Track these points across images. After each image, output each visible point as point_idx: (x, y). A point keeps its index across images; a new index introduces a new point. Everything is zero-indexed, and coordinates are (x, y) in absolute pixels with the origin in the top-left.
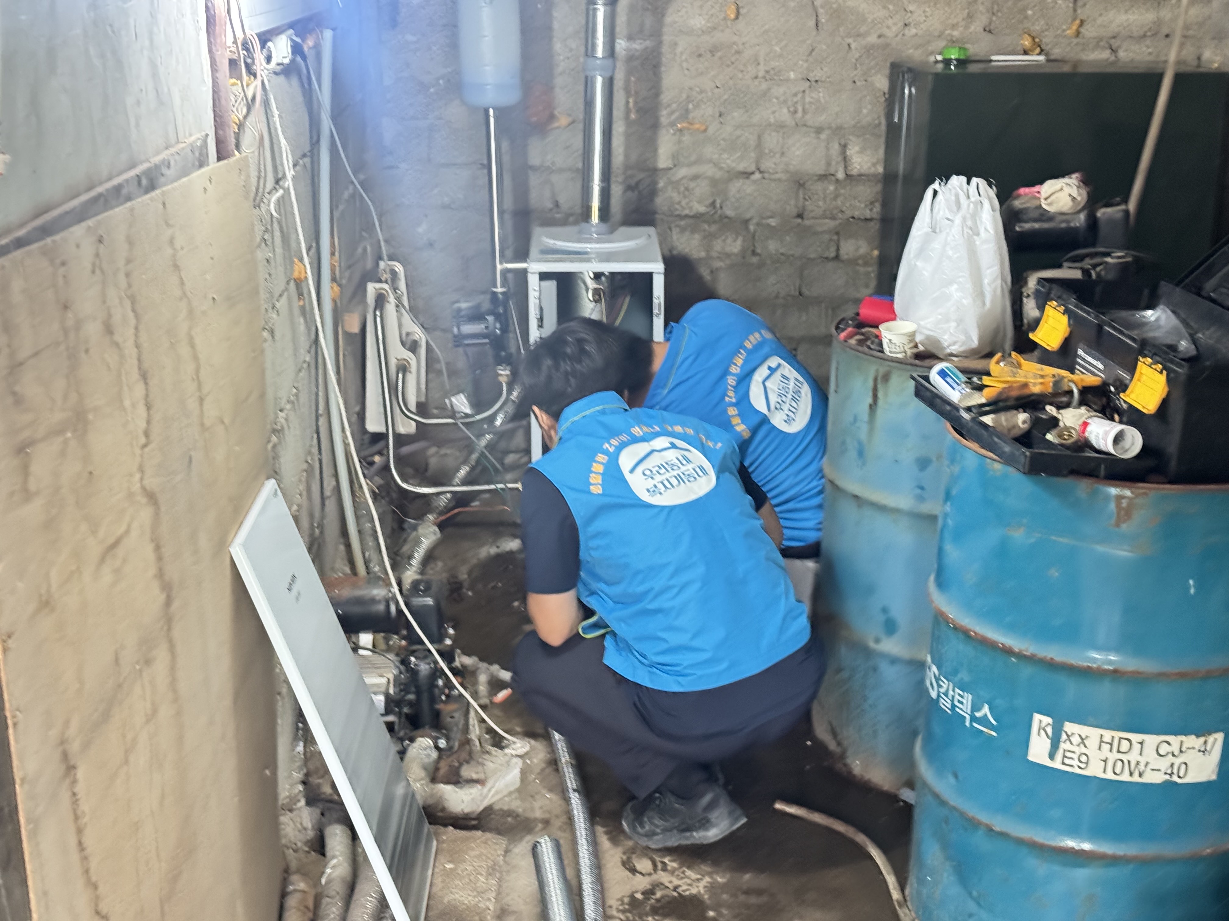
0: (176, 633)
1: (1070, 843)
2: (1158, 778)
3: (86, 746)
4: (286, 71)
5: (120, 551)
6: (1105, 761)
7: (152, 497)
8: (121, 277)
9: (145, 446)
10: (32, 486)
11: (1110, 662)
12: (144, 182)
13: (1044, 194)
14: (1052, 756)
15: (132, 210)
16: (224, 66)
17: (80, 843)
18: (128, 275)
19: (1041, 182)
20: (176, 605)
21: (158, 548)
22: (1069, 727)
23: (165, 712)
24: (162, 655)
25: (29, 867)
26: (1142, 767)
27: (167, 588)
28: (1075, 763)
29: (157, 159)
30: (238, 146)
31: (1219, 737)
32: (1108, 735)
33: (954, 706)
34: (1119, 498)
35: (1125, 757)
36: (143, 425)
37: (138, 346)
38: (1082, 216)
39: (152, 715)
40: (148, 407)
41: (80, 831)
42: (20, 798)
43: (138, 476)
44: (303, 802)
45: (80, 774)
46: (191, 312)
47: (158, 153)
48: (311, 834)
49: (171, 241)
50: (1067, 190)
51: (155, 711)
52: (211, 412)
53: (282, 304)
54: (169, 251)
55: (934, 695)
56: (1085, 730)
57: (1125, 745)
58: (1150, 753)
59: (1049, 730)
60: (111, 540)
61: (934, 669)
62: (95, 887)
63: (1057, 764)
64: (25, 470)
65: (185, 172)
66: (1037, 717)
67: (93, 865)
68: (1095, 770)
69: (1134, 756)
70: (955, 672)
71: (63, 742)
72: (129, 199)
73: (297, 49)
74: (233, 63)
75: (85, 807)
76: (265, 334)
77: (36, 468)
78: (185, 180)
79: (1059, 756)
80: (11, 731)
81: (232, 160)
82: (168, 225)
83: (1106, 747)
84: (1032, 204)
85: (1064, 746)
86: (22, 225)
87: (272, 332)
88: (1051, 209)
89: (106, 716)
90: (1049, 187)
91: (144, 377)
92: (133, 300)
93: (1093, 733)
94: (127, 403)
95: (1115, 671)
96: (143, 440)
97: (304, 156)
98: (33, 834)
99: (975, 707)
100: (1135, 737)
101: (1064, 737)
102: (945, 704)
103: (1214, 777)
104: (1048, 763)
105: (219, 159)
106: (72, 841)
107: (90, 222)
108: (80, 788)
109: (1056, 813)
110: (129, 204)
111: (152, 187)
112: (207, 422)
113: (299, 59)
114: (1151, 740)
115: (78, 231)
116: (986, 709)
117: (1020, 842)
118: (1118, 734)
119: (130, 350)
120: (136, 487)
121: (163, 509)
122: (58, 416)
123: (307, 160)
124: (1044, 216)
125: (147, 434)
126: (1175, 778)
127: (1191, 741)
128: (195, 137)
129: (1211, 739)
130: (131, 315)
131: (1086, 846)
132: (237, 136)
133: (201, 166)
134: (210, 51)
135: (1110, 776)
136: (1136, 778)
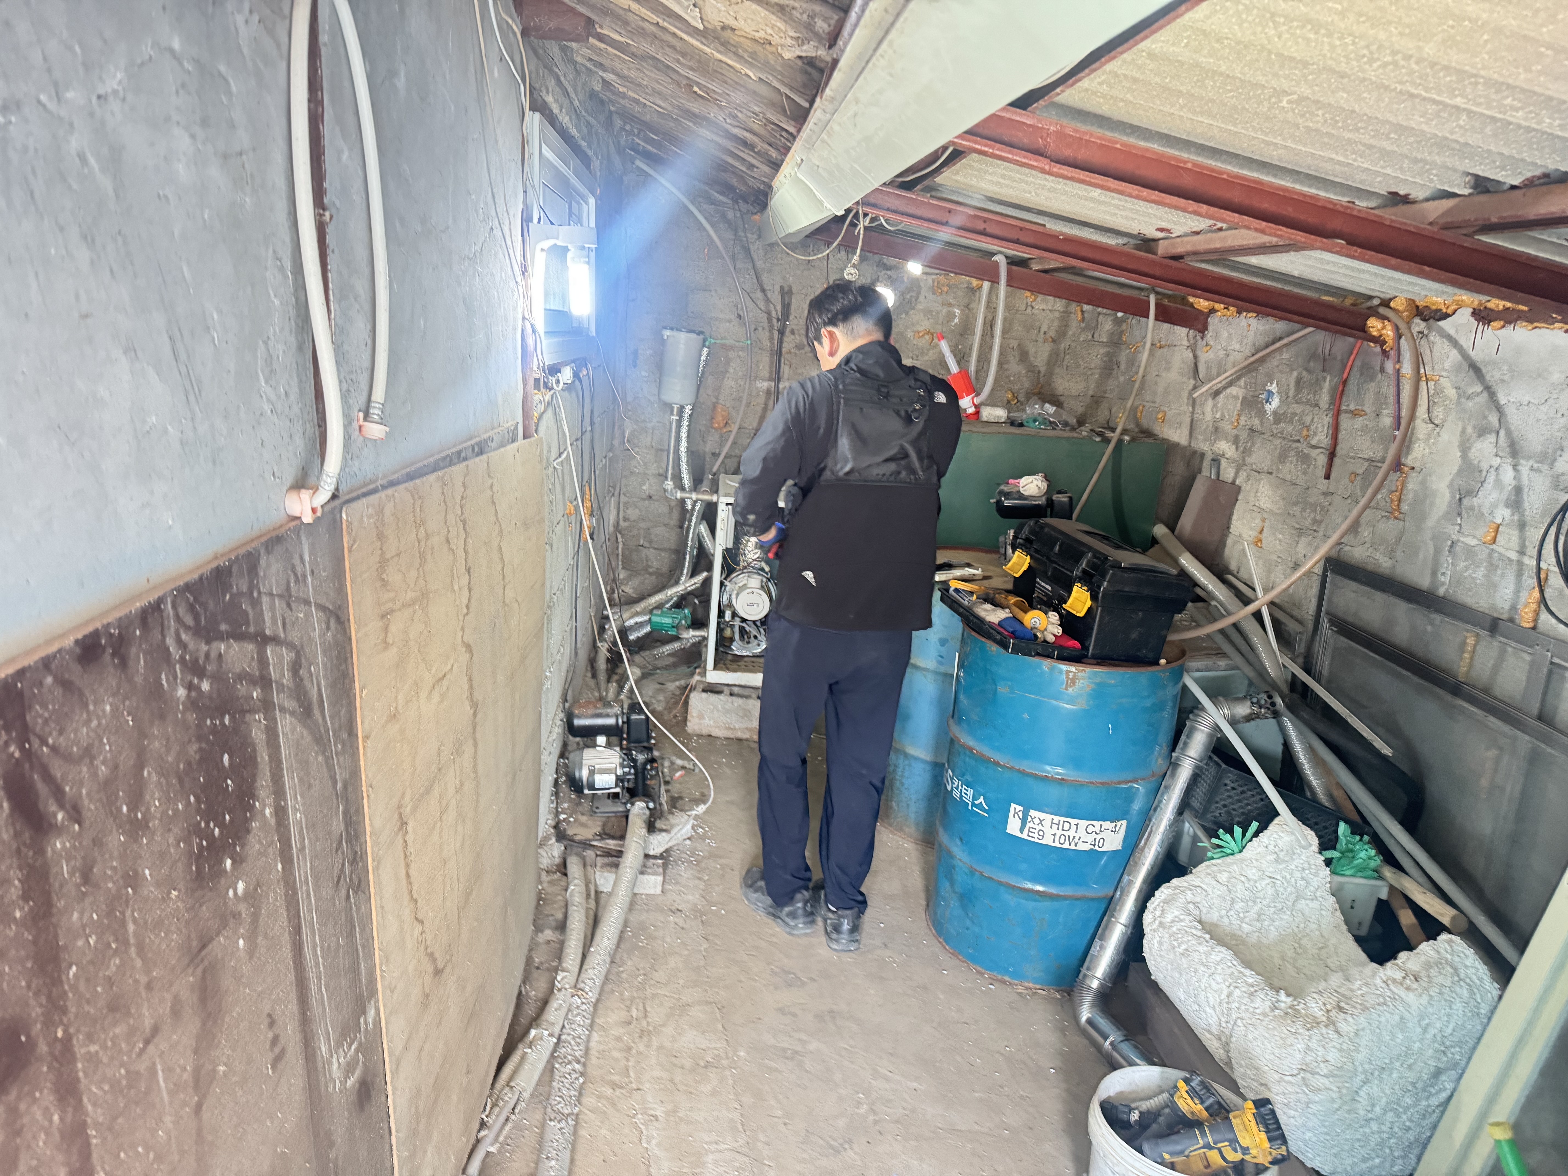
0: (478, 735)
1: (1029, 885)
2: (1086, 847)
3: (414, 809)
4: (568, 388)
5: (445, 682)
6: (1054, 835)
7: (468, 647)
8: (458, 507)
9: (467, 614)
10: (390, 640)
11: (1058, 774)
12: (476, 449)
13: (1021, 485)
14: (1021, 831)
15: (467, 466)
16: (531, 383)
17: (407, 873)
18: (462, 507)
19: (1021, 477)
20: (479, 716)
21: (470, 680)
22: (1033, 813)
23: (468, 787)
24: (468, 748)
25: (372, 890)
26: (1076, 840)
27: (475, 705)
28: (1036, 835)
29: (486, 436)
30: (536, 431)
31: (1124, 822)
32: (1056, 819)
33: (961, 796)
34: (1068, 672)
35: (1066, 833)
36: (465, 601)
37: (466, 552)
38: (1044, 499)
39: (459, 789)
40: (470, 590)
41: (408, 866)
42: (369, 845)
43: (460, 634)
44: (553, 840)
45: (410, 829)
46: (501, 531)
47: (486, 432)
48: (557, 861)
49: (491, 487)
50: (1035, 482)
51: (462, 785)
52: (510, 594)
53: (559, 529)
54: (489, 493)
55: (949, 788)
56: (1042, 815)
57: (1067, 826)
58: (1082, 832)
59: (1021, 814)
60: (440, 675)
61: (950, 772)
62: (416, 901)
63: (1024, 836)
64: (386, 628)
65: (502, 445)
66: (1013, 806)
67: (415, 888)
68: (1048, 841)
69: (1072, 833)
70: (963, 775)
71: (399, 807)
72: (465, 459)
73: (576, 375)
74: (537, 381)
75: (411, 849)
76: (547, 547)
77: (393, 629)
78: (502, 450)
79: (1026, 831)
80: (365, 801)
81: (532, 439)
82: (490, 476)
83: (1055, 827)
84: (1014, 490)
85: (1028, 825)
86: (395, 473)
87: (551, 546)
88: (1026, 493)
89: (429, 790)
90: (1024, 480)
91: (469, 571)
92: (464, 522)
93: (1048, 818)
94: (456, 588)
95: (1062, 779)
96: (465, 611)
97: (577, 440)
98: (376, 868)
99: (975, 798)
100: (1073, 821)
101: (1029, 819)
102: (956, 794)
103: (1120, 848)
104: (1019, 834)
105: (525, 437)
106: (403, 872)
107: (440, 473)
108: (410, 838)
109: (1023, 866)
110: (464, 464)
111: (481, 453)
112: (507, 601)
113: (577, 382)
114: (1083, 823)
115: (432, 477)
116: (982, 799)
117: (1000, 883)
118: (1063, 819)
119: (461, 553)
120: (459, 641)
121: (475, 655)
122: (410, 595)
123: (579, 443)
124: (1021, 496)
125: (467, 607)
126: (1096, 848)
127: (1107, 825)
128: (510, 424)
129: (1119, 824)
130: (462, 532)
131: (1040, 888)
132: (537, 425)
133: (513, 441)
134: (523, 373)
135: (1057, 844)
136: (1073, 847)
